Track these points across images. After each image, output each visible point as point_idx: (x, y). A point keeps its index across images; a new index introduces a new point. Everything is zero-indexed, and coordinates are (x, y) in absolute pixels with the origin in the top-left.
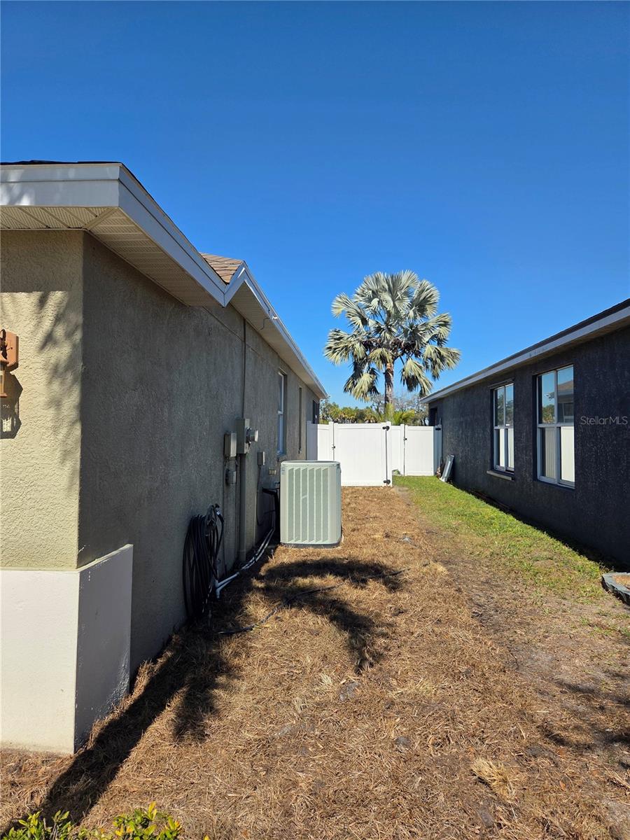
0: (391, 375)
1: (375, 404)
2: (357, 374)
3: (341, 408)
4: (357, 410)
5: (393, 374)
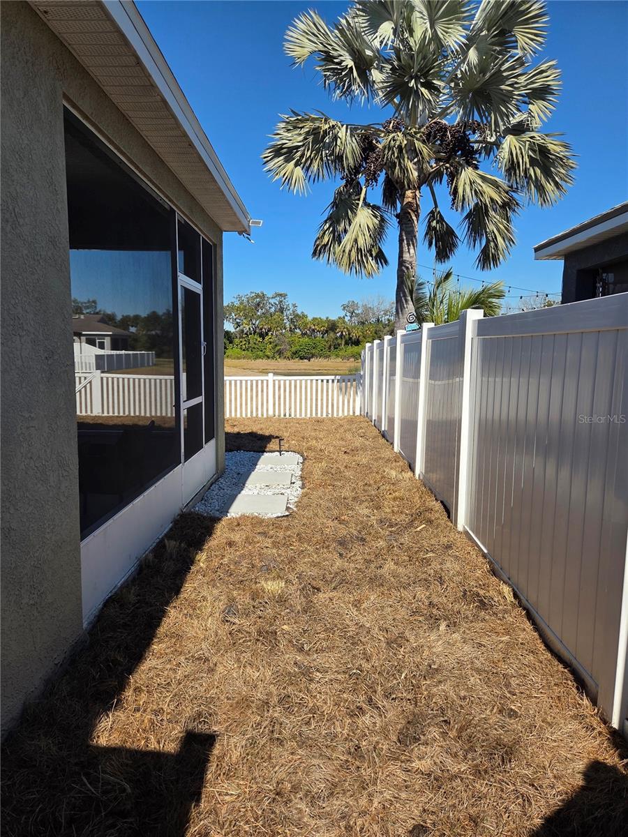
0: (414, 218)
1: (348, 314)
2: (342, 208)
3: (310, 318)
4: (328, 320)
5: (417, 216)
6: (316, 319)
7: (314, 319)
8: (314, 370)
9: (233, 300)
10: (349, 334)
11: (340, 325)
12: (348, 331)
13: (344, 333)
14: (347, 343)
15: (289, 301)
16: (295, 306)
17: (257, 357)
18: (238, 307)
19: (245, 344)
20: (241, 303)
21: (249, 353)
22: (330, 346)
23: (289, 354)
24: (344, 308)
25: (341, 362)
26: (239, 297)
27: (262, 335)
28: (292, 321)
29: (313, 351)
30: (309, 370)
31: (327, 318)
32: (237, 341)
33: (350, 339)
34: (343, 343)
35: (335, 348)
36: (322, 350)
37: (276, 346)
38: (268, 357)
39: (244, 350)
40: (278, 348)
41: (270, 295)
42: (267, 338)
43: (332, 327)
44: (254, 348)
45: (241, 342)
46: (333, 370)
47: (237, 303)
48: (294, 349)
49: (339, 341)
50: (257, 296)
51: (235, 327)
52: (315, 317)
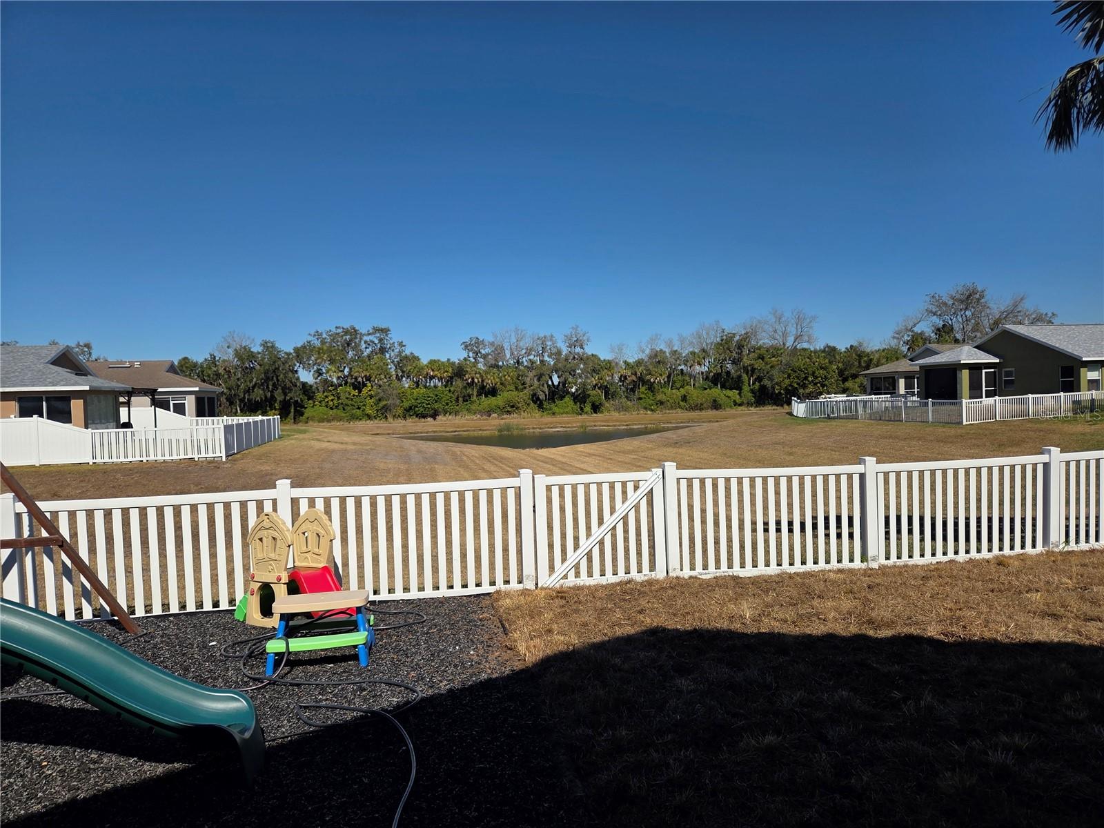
6: (435, 361)
7: (432, 362)
8: (448, 432)
9: (310, 338)
10: (483, 381)
11: (469, 370)
12: (482, 376)
13: (476, 380)
14: (479, 395)
15: (394, 337)
16: (401, 344)
17: (354, 418)
18: (319, 348)
19: (332, 400)
20: (323, 342)
21: (340, 412)
22: (458, 398)
23: (400, 411)
24: (466, 346)
25: (480, 419)
26: (318, 334)
27: (358, 386)
28: (398, 366)
29: (436, 406)
30: (441, 432)
31: (449, 360)
32: (319, 395)
33: (483, 387)
34: (475, 393)
35: (464, 401)
36: (447, 404)
37: (380, 400)
38: (369, 417)
39: (331, 408)
40: (384, 403)
41: (363, 331)
42: (365, 390)
43: (459, 372)
44: (347, 405)
45: (327, 397)
46: (474, 431)
47: (317, 343)
48: (406, 404)
49: (470, 391)
50: (346, 332)
51: (316, 376)
52: (433, 358)
